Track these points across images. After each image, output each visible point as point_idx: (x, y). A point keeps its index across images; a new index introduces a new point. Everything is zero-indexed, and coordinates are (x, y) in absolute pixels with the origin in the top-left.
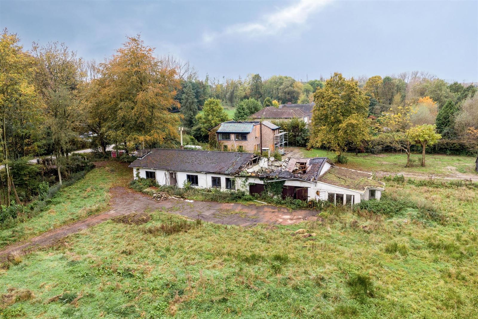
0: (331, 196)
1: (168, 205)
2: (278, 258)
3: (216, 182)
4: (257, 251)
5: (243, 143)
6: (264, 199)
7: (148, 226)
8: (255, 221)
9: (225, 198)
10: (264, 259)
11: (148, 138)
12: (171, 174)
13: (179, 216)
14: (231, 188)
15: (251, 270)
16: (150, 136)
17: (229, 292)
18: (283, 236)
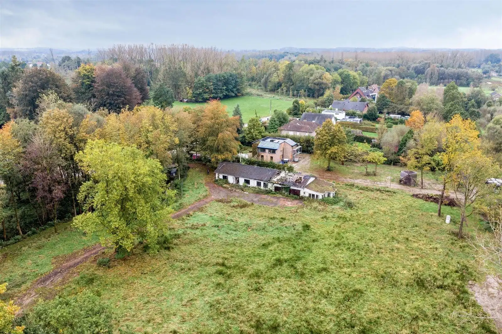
0: (310, 195)
1: (237, 194)
2: (282, 218)
3: (259, 184)
4: (275, 216)
5: (273, 155)
6: (281, 194)
7: (232, 204)
8: (276, 204)
9: (263, 192)
10: (277, 219)
11: (223, 157)
12: (236, 178)
13: (245, 201)
14: (266, 187)
15: (273, 222)
16: (224, 155)
17: (265, 227)
18: (286, 211)
